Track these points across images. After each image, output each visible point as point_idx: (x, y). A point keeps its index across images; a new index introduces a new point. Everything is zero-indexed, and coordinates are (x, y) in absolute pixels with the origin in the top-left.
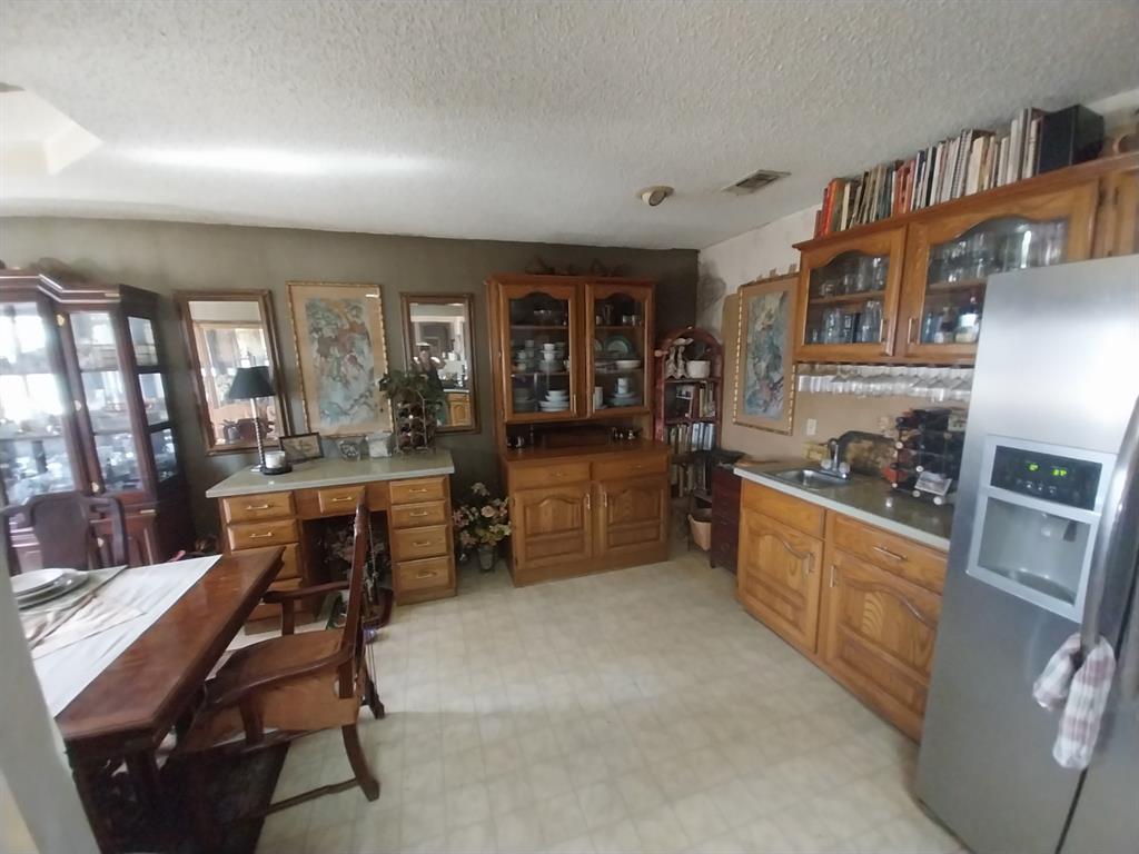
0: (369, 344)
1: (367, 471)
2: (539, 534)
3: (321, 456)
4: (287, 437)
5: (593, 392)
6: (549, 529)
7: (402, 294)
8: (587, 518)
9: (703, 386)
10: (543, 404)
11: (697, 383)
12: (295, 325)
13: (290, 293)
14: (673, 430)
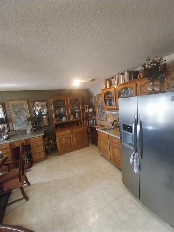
0: (26, 111)
1: (26, 137)
2: (62, 145)
3: (16, 135)
4: (8, 132)
5: (71, 116)
6: (64, 143)
7: (32, 101)
8: (72, 140)
9: (92, 113)
10: (62, 119)
11: (91, 113)
12: (9, 109)
13: (8, 103)
14: (87, 122)
